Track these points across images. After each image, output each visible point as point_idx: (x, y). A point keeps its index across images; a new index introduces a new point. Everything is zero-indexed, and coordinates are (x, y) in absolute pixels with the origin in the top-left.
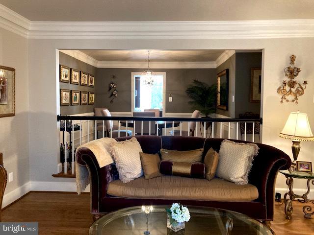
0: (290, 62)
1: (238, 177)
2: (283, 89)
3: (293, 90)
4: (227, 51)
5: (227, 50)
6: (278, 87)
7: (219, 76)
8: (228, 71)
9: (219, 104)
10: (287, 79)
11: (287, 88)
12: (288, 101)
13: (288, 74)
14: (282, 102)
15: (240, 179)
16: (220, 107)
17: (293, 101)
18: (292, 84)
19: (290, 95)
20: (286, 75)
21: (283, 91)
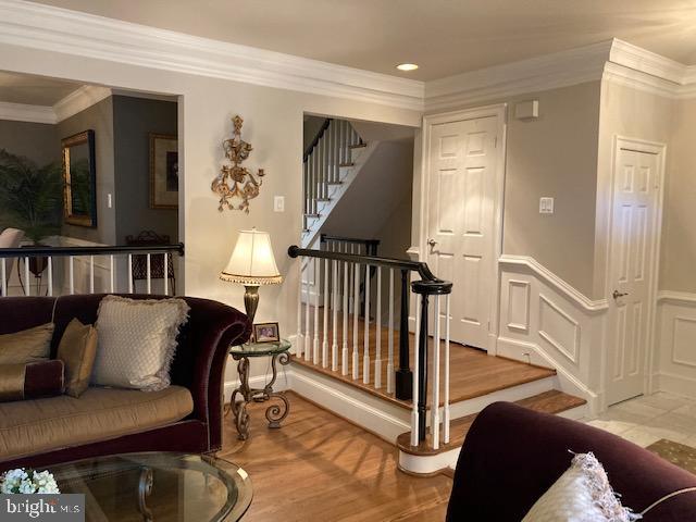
0: (233, 129)
1: (147, 377)
2: (223, 184)
3: (241, 186)
4: (88, 88)
5: (87, 83)
6: (213, 179)
7: (67, 146)
8: (92, 134)
9: (70, 213)
10: (230, 164)
11: (230, 182)
12: (231, 207)
13: (230, 153)
14: (221, 209)
15: (152, 380)
16: (72, 221)
17: (241, 208)
18: (239, 175)
19: (235, 197)
20: (227, 155)
21: (222, 187)
